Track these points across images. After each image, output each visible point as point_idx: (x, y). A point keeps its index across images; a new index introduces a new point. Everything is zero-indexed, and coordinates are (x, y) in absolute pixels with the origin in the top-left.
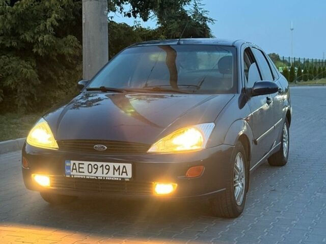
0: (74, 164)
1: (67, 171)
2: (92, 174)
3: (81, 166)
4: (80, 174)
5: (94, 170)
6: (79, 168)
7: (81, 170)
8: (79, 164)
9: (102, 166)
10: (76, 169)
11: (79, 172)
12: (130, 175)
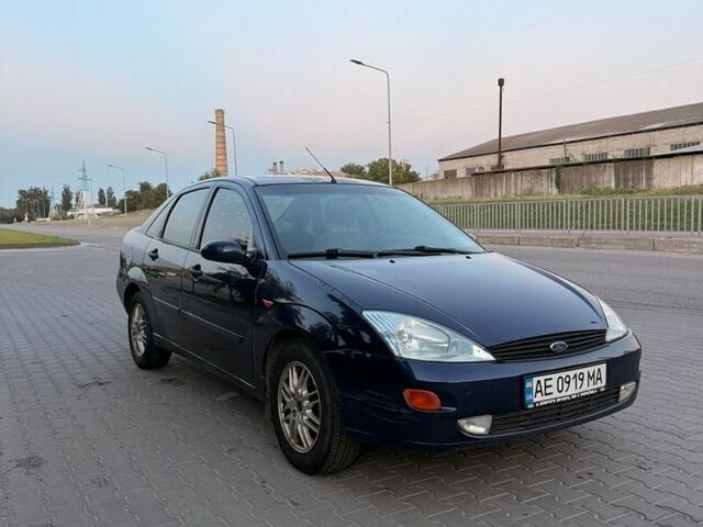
0: (539, 382)
1: (528, 398)
2: (563, 394)
3: (548, 383)
4: (547, 397)
5: (566, 385)
6: (546, 387)
7: (548, 390)
8: (546, 380)
9: (575, 376)
10: (541, 391)
11: (546, 394)
12: (604, 383)
